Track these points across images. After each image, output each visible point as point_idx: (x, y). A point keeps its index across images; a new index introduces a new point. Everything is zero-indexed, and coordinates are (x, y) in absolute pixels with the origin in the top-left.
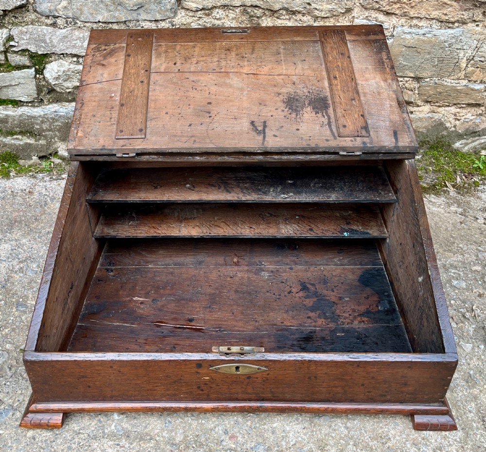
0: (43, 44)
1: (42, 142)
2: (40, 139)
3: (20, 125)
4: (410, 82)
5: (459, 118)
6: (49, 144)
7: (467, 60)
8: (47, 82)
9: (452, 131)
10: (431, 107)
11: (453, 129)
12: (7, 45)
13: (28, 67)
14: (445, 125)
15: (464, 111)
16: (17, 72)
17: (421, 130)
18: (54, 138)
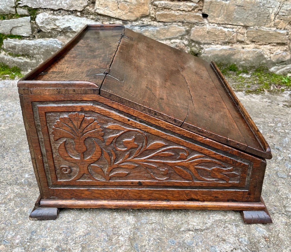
0: (35, 3)
1: (34, 61)
2: (32, 59)
3: (22, 50)
4: (241, 29)
5: (273, 52)
6: (38, 62)
7: (275, 14)
8: (37, 25)
9: (269, 61)
10: (255, 45)
11: (269, 59)
12: (17, 4)
13: (27, 16)
14: (264, 56)
15: (276, 48)
16: (21, 18)
17: (249, 59)
18: (40, 59)
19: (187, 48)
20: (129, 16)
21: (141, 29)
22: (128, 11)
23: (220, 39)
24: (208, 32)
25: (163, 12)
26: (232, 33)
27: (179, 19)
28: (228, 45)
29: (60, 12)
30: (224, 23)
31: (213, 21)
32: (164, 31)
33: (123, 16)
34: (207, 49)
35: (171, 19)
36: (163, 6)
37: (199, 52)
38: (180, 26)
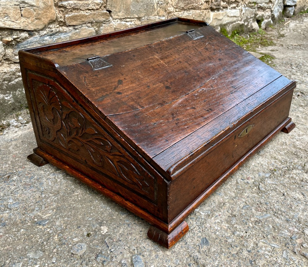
4: (137, 21)
22: (35, 18)
24: (115, 29)
25: (72, 14)
27: (89, 19)
30: (124, 17)
31: (116, 17)
32: (77, 36)
33: (30, 26)
35: (81, 20)
36: (73, 6)
38: (89, 27)
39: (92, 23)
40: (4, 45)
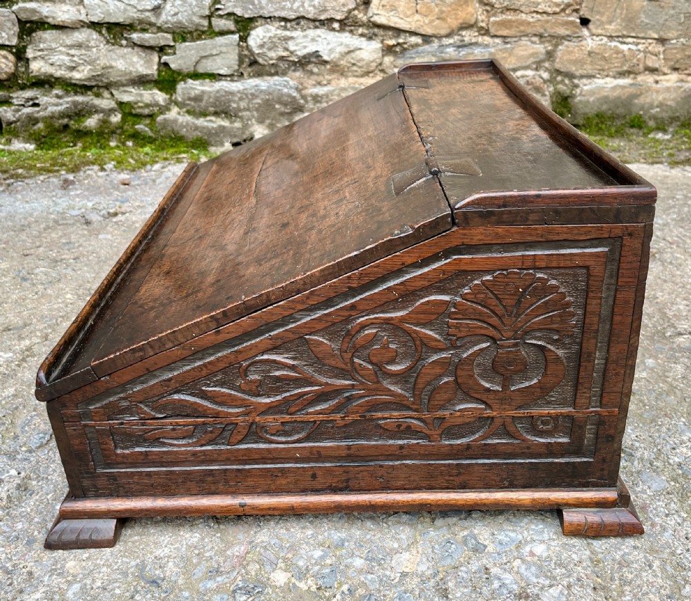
0: (251, 7)
1: (238, 125)
2: (235, 121)
3: (215, 103)
4: (654, 45)
6: (246, 127)
8: (250, 51)
10: (680, 76)
12: (213, 9)
13: (232, 33)
16: (219, 38)
17: (669, 103)
18: (251, 120)
19: (548, 86)
20: (436, 27)
21: (459, 52)
22: (436, 16)
23: (612, 66)
24: (590, 53)
25: (504, 16)
26: (637, 53)
27: (534, 29)
28: (628, 76)
29: (298, 24)
30: (620, 34)
31: (600, 31)
32: (504, 55)
33: (425, 28)
34: (586, 86)
35: (518, 29)
36: (506, 4)
37: (571, 92)
38: (533, 42)
39: (541, 36)
40: (383, 50)
